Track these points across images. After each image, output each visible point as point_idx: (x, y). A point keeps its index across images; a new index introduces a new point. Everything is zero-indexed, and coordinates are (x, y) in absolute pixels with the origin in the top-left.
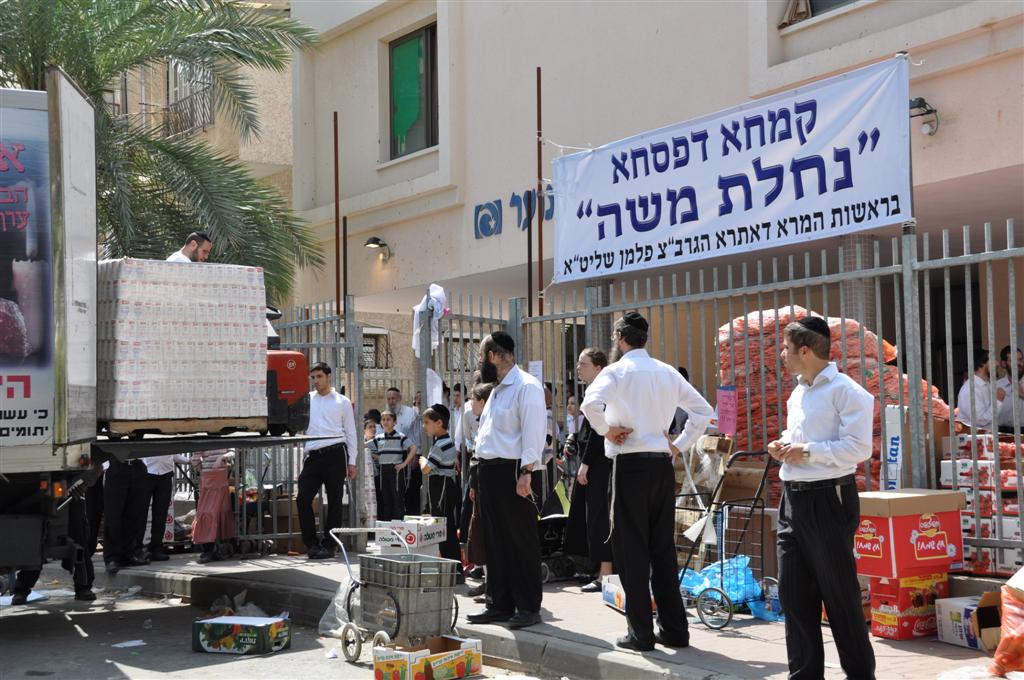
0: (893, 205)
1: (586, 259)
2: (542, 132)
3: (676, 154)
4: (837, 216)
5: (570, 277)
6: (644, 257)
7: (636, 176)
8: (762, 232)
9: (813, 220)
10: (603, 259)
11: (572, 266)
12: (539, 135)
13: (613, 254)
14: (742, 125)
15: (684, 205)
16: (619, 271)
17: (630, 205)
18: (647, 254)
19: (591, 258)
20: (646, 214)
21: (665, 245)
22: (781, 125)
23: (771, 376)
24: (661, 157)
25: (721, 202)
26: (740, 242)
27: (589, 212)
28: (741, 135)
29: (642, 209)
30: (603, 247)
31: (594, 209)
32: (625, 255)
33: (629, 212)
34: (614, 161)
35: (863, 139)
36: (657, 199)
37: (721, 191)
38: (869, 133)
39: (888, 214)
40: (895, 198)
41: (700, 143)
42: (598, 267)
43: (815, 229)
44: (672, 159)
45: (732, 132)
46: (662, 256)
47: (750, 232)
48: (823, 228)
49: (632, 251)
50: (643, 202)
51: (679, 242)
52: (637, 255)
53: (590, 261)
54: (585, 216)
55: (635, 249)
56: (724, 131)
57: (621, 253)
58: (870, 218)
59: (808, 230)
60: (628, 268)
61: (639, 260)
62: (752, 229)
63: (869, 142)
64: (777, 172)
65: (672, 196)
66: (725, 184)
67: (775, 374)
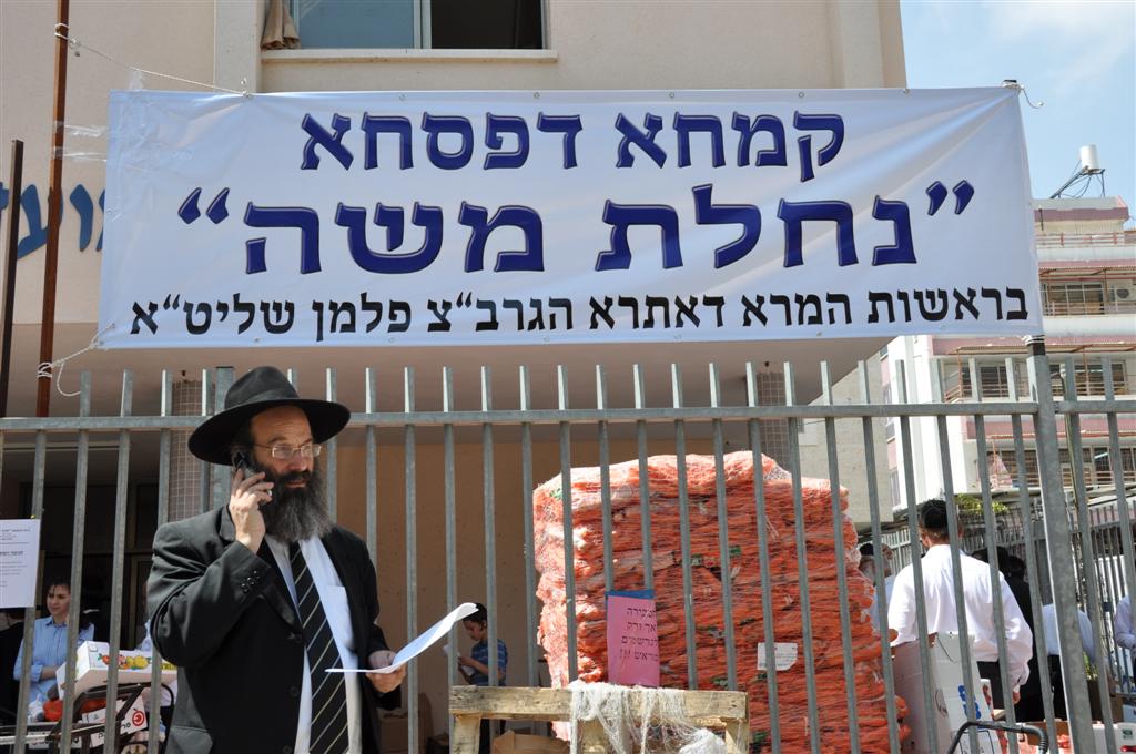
0: (1012, 305)
1: (205, 307)
2: (70, 26)
3: (493, 142)
4: (882, 306)
5: (146, 339)
6: (386, 322)
7: (372, 162)
8: (706, 314)
9: (825, 306)
10: (259, 315)
11: (156, 318)
12: (63, 30)
13: (290, 307)
14: (668, 123)
15: (509, 239)
16: (312, 342)
17: (351, 219)
18: (393, 316)
19: (223, 307)
20: (395, 239)
21: (447, 305)
22: (763, 141)
23: (707, 574)
24: (450, 143)
25: (607, 246)
26: (649, 323)
27: (218, 212)
28: (667, 140)
29: (383, 230)
30: (257, 289)
31: (236, 208)
32: (328, 314)
33: (345, 230)
34: (310, 126)
35: (937, 194)
36: (430, 219)
37: (610, 228)
38: (950, 186)
39: (1000, 317)
40: (1016, 294)
41: (559, 136)
42: (243, 327)
43: (832, 321)
44: (481, 151)
45: (645, 131)
46: (444, 326)
47: (673, 309)
48: (849, 320)
49: (348, 306)
50: (391, 219)
51: (490, 305)
52: (365, 317)
53: (217, 315)
54: (204, 220)
55: (358, 305)
56: (623, 124)
57: (318, 307)
58: (959, 316)
59: (816, 320)
60: (335, 339)
61: (371, 327)
62: (678, 302)
63: (951, 201)
64: (749, 217)
65: (472, 216)
66: (620, 217)
67: (716, 571)
